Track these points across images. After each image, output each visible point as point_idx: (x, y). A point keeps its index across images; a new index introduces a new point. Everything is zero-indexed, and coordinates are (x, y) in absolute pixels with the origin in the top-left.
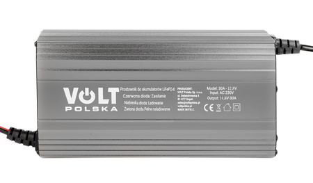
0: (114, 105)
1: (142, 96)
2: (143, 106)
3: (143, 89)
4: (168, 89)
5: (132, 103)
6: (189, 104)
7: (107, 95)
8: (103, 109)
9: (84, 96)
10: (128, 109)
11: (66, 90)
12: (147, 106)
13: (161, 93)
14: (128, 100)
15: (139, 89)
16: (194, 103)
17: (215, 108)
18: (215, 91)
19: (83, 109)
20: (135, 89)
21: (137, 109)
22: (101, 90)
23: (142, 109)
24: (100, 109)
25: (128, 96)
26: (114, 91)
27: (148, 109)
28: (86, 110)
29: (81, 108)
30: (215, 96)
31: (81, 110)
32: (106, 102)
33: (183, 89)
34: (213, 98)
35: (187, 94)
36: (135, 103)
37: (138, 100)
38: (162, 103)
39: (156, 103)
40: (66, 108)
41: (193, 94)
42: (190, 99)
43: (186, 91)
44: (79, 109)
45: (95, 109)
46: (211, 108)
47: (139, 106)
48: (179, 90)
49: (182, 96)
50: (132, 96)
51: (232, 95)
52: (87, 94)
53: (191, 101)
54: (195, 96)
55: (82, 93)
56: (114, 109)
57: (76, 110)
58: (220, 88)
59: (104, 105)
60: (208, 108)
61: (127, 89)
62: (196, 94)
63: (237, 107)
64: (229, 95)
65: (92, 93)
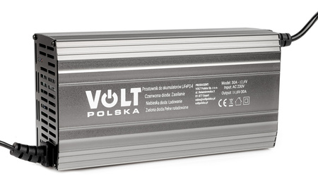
0: (136, 107)
1: (163, 95)
2: (163, 106)
3: (164, 88)
4: (187, 86)
5: (153, 103)
6: (205, 101)
7: (129, 97)
8: (125, 112)
9: (107, 99)
10: (149, 110)
11: (89, 93)
12: (167, 106)
13: (180, 90)
14: (149, 100)
15: (160, 88)
16: (210, 99)
17: (228, 103)
18: (229, 85)
19: (106, 113)
20: (156, 89)
21: (158, 109)
22: (123, 91)
23: (162, 109)
24: (122, 112)
25: (150, 96)
26: (136, 91)
27: (168, 109)
28: (108, 114)
29: (103, 112)
30: (228, 90)
31: (103, 115)
32: (129, 104)
33: (201, 85)
34: (226, 93)
35: (204, 90)
36: (156, 103)
37: (159, 99)
38: (181, 101)
39: (176, 102)
40: (88, 113)
41: (209, 90)
42: (206, 96)
43: (203, 87)
44: (101, 114)
45: (118, 112)
46: (224, 103)
47: (160, 106)
48: (197, 87)
49: (200, 92)
50: (154, 96)
51: (243, 89)
52: (110, 97)
53: (207, 97)
54: (211, 92)
55: (105, 95)
56: (136, 111)
57: (98, 115)
58: (233, 82)
59: (126, 108)
60: (222, 103)
61: (149, 89)
62: (212, 90)
63: (247, 101)
64: (241, 89)
65: (115, 95)
